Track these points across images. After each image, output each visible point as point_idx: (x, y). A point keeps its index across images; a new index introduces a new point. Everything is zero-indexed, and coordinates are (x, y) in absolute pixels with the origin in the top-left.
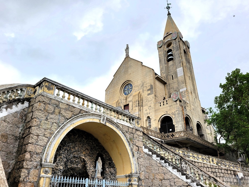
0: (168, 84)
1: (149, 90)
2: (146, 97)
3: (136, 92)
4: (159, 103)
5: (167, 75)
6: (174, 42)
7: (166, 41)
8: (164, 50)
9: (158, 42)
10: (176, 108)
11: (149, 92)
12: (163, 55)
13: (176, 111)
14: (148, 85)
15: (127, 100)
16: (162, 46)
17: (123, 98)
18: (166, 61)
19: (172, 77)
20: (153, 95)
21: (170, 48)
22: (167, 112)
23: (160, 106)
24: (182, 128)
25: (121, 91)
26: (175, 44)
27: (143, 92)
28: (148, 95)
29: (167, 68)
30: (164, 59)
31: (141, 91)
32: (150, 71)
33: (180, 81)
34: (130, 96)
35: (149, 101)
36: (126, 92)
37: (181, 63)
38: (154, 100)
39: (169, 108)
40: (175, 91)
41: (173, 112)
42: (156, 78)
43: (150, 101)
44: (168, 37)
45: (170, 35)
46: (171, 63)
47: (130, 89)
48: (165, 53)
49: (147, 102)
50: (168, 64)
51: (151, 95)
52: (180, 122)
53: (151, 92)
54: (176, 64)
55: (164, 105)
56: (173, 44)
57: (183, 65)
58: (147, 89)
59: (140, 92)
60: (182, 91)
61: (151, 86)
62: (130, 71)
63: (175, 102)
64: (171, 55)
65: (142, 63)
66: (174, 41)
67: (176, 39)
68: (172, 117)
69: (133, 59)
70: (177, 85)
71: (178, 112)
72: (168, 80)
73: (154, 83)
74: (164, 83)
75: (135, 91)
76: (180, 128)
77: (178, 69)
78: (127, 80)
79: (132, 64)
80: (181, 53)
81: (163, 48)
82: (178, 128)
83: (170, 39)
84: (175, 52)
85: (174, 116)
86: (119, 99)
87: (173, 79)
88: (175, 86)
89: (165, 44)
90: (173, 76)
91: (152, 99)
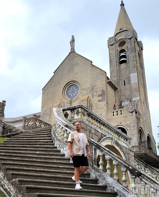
0: (118, 90)
1: (100, 96)
2: (96, 104)
3: (83, 96)
4: (112, 112)
5: (118, 79)
6: (129, 42)
7: (119, 39)
8: (116, 49)
9: (110, 38)
10: (131, 120)
11: (100, 98)
12: (115, 55)
13: (132, 123)
14: (99, 90)
15: (72, 104)
16: (114, 45)
17: (67, 101)
18: (118, 63)
19: (123, 82)
20: (105, 102)
21: (123, 48)
22: (121, 123)
23: (113, 115)
24: (137, 142)
25: (64, 92)
26: (129, 45)
27: (93, 97)
28: (99, 102)
29: (119, 71)
30: (116, 60)
31: (90, 95)
32: (102, 73)
33: (133, 89)
34: (76, 100)
35: (100, 109)
36: (69, 94)
37: (136, 69)
38: (106, 108)
39: (123, 119)
40: (127, 99)
41: (128, 123)
42: (108, 83)
43: (102, 108)
44: (121, 33)
45: (124, 32)
46: (123, 65)
47: (76, 91)
48: (117, 52)
49: (97, 110)
50: (119, 66)
51: (102, 101)
52: (135, 135)
53: (102, 98)
54: (129, 68)
55: (117, 115)
56: (128, 44)
57: (137, 70)
58: (97, 94)
59: (88, 97)
60: (135, 101)
61: (103, 91)
62: (76, 69)
63: (130, 113)
64: (124, 56)
65: (92, 62)
66: (129, 40)
67: (132, 39)
68: (126, 129)
69: (81, 56)
70: (130, 93)
71: (133, 124)
72: (119, 85)
73: (106, 89)
74: (115, 89)
75: (82, 94)
76: (135, 142)
77: (131, 75)
78: (72, 79)
79: (79, 61)
80: (136, 56)
81: (115, 46)
82: (133, 142)
83: (124, 38)
84: (129, 54)
85: (128, 128)
86: (62, 102)
87: (125, 85)
88: (127, 93)
89: (117, 42)
90: (125, 82)
91: (103, 106)
